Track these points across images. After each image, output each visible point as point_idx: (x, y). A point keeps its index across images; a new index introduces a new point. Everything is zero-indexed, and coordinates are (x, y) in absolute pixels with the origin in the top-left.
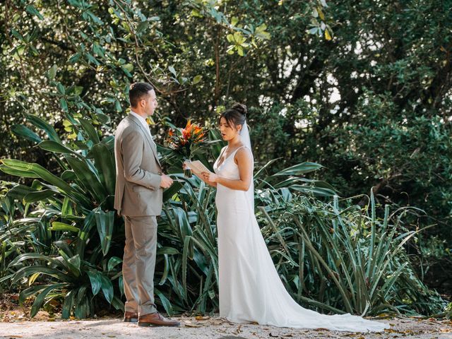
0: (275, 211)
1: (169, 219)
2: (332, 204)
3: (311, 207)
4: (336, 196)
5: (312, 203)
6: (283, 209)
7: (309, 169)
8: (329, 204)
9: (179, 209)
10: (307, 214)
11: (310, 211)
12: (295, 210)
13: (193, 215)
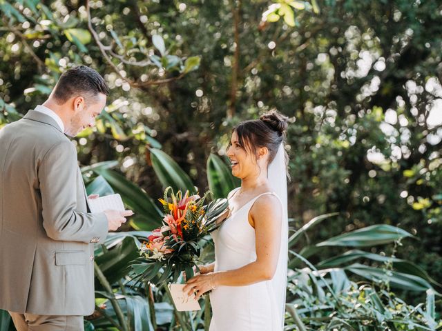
0: (315, 312)
1: (118, 316)
2: (423, 307)
3: (383, 311)
4: (431, 293)
5: (386, 303)
6: (330, 310)
7: (383, 237)
8: (418, 307)
9: (138, 299)
10: (376, 322)
11: (380, 317)
12: (353, 316)
13: (166, 311)
